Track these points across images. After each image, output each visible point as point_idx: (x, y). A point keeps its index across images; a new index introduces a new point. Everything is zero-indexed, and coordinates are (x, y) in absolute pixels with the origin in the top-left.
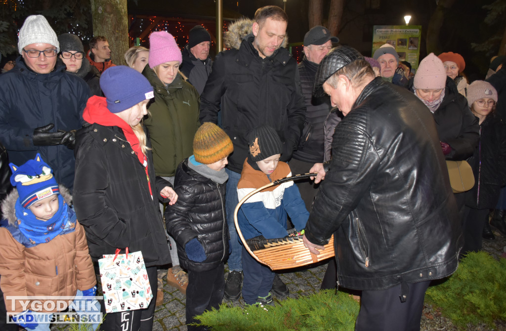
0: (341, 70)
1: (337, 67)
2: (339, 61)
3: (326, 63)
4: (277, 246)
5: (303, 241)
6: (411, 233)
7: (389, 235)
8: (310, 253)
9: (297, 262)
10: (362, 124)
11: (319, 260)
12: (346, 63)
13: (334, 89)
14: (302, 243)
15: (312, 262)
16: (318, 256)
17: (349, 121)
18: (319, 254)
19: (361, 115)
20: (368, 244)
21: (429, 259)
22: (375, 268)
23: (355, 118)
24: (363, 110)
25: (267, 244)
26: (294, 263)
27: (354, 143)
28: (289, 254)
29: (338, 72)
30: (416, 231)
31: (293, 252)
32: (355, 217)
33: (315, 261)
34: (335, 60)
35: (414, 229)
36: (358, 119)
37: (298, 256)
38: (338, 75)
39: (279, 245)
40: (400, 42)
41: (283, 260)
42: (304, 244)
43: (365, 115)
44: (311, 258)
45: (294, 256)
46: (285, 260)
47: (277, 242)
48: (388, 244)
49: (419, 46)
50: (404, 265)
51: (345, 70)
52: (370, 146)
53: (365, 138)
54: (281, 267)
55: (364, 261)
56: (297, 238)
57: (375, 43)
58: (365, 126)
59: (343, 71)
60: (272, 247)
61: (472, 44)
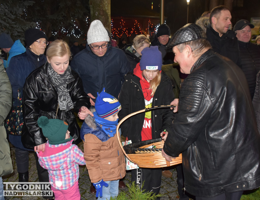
0: (189, 42)
1: (187, 39)
2: (190, 36)
3: (181, 34)
4: (143, 153)
5: (162, 153)
6: (231, 158)
7: (216, 160)
8: (165, 160)
9: (156, 165)
10: (201, 80)
11: (171, 165)
12: (194, 39)
13: (180, 52)
14: (161, 153)
15: (166, 166)
16: (171, 162)
17: (192, 78)
18: (172, 161)
19: (200, 74)
20: (202, 165)
21: (243, 175)
22: (205, 182)
23: (196, 76)
24: (201, 70)
25: (137, 151)
26: (154, 165)
27: (195, 93)
28: (152, 159)
29: (187, 43)
30: (234, 156)
31: (154, 158)
32: (194, 145)
33: (168, 166)
34: (187, 34)
35: (233, 155)
36: (198, 77)
37: (157, 161)
38: (186, 44)
39: (145, 153)
41: (147, 162)
42: (162, 154)
43: (203, 74)
44: (166, 163)
45: (155, 161)
46: (148, 162)
47: (144, 151)
48: (215, 166)
50: (226, 180)
51: (192, 43)
52: (207, 96)
53: (203, 90)
54: (145, 166)
55: (198, 176)
56: (157, 150)
58: (203, 81)
59: (190, 43)
60: (140, 153)
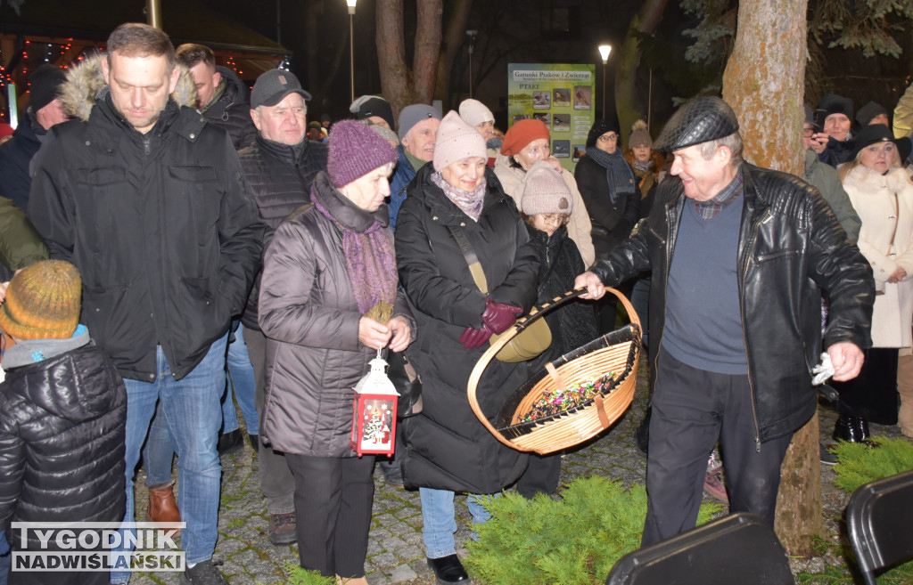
11: (611, 423)
15: (602, 429)
16: (609, 418)
25: (535, 427)
40: (558, 95)
49: (593, 102)
57: (512, 97)
61: (674, 99)
